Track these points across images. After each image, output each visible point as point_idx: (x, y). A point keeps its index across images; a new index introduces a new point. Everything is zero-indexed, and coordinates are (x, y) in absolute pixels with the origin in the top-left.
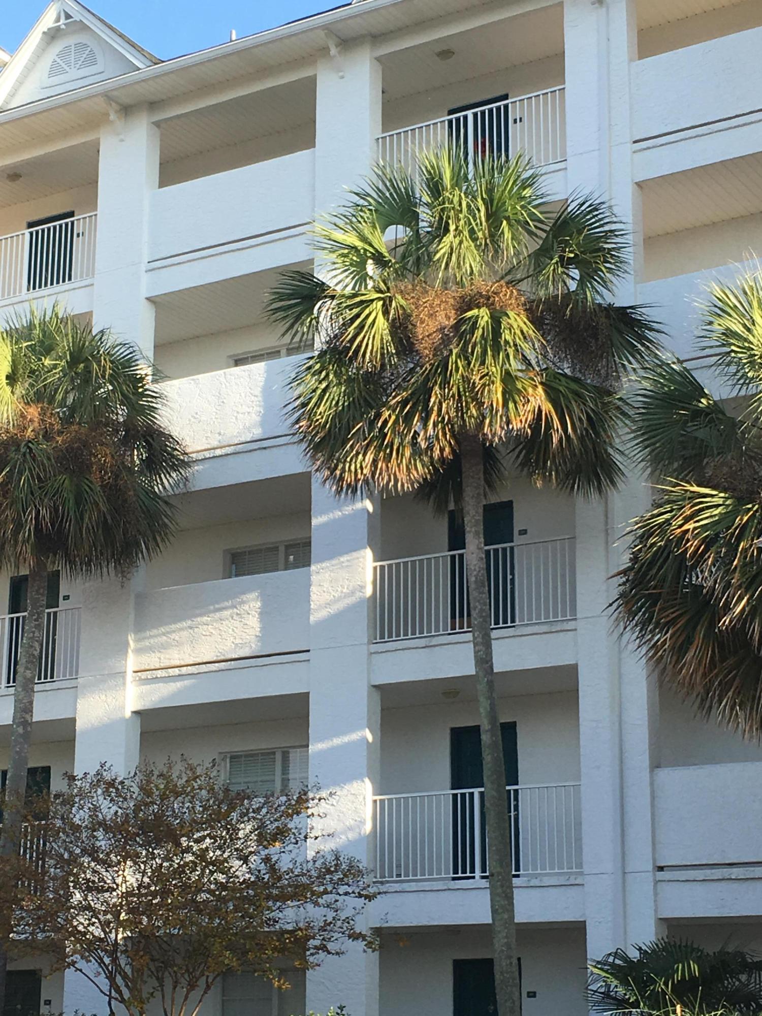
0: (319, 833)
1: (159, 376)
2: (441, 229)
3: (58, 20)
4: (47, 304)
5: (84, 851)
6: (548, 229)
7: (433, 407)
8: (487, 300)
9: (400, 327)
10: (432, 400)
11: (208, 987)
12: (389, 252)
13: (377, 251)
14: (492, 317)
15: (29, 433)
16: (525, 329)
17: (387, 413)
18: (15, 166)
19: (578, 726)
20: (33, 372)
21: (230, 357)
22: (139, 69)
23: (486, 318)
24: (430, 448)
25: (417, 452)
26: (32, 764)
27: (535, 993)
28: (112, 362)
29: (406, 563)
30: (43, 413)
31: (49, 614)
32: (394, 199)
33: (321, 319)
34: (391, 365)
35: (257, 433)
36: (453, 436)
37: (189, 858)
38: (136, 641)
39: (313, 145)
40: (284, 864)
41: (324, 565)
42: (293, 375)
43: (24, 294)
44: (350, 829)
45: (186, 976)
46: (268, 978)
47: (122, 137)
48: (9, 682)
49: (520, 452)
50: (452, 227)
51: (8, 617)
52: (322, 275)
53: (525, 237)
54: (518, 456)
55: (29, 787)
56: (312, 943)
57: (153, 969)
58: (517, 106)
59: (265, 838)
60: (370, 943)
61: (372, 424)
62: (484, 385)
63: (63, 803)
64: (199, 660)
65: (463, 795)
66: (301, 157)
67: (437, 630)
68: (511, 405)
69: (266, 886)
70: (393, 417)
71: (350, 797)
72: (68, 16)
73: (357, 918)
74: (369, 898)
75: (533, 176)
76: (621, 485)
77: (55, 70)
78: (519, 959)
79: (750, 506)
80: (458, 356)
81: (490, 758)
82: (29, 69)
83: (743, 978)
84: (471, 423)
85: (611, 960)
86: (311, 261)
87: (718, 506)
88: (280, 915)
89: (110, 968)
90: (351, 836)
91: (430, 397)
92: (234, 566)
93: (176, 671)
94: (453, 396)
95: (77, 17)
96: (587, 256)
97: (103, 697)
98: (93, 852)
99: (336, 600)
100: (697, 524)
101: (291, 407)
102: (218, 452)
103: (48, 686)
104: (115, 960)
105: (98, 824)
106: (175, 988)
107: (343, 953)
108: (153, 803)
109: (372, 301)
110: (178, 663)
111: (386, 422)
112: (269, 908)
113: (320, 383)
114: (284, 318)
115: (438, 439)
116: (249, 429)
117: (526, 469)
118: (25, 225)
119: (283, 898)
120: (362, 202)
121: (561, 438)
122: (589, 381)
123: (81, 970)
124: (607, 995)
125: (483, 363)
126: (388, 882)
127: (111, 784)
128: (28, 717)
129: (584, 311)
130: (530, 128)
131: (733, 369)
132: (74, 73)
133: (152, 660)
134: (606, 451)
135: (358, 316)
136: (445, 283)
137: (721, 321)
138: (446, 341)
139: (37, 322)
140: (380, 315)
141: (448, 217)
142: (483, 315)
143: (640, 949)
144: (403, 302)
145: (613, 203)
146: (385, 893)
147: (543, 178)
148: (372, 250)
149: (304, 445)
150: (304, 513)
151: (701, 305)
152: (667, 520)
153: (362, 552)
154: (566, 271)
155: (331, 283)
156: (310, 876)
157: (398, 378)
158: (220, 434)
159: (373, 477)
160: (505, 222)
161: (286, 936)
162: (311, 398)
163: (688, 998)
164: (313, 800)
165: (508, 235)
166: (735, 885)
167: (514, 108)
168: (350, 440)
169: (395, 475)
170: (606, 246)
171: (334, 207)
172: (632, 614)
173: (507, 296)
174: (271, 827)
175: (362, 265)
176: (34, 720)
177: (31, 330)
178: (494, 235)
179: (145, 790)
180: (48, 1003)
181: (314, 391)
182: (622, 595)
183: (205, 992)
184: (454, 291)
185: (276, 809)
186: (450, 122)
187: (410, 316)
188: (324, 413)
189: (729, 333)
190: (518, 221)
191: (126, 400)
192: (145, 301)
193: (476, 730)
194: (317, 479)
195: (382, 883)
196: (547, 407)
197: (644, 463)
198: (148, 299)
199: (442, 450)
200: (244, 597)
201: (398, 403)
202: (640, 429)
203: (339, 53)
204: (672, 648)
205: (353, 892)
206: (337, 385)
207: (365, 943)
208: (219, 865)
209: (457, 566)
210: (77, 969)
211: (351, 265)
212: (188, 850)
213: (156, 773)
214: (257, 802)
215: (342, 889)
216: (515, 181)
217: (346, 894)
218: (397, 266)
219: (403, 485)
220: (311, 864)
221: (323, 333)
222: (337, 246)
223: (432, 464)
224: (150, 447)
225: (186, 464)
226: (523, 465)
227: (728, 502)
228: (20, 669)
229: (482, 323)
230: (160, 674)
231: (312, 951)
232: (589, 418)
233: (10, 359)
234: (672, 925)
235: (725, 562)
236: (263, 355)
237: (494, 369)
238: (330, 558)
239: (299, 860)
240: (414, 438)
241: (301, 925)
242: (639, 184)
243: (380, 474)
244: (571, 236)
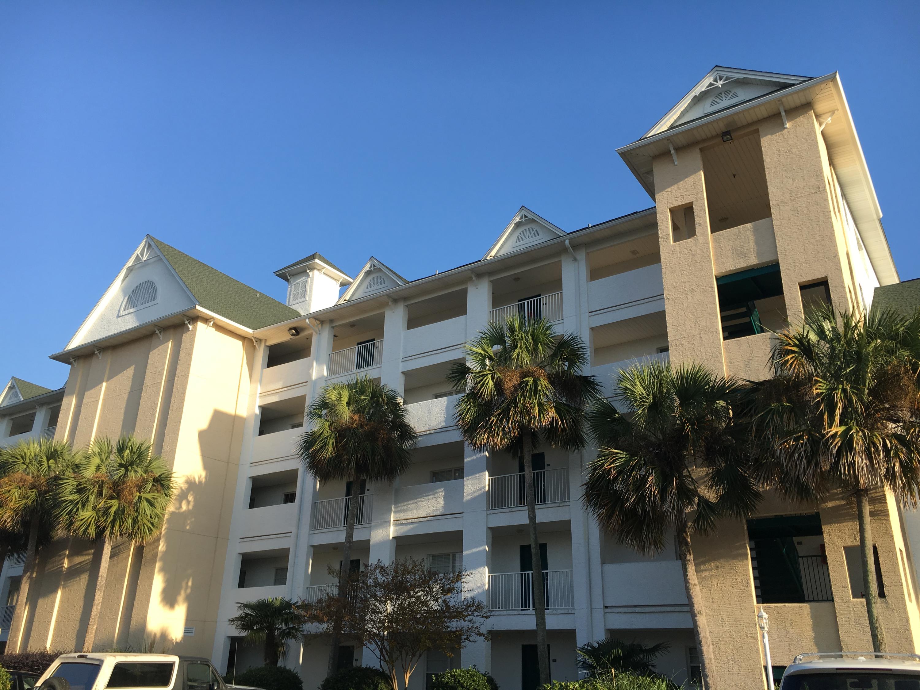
0: (467, 589)
1: (405, 403)
2: (514, 347)
3: (371, 267)
4: (363, 374)
5: (371, 596)
6: (556, 346)
7: (511, 416)
8: (532, 374)
9: (498, 384)
10: (511, 413)
11: (420, 656)
12: (494, 355)
13: (489, 355)
14: (534, 381)
15: (354, 425)
16: (547, 385)
17: (493, 419)
18: (353, 322)
19: (571, 545)
20: (357, 401)
21: (433, 395)
22: (400, 285)
23: (532, 381)
24: (510, 432)
25: (505, 434)
26: (352, 558)
27: (556, 660)
28: (387, 397)
29: (501, 478)
30: (360, 417)
31: (361, 497)
32: (496, 335)
33: (468, 381)
34: (495, 399)
35: (443, 424)
36: (519, 427)
37: (413, 599)
38: (395, 508)
39: (466, 314)
40: (451, 603)
41: (469, 478)
42: (457, 403)
43: (355, 370)
44: (479, 588)
45: (411, 650)
46: (445, 652)
47: (393, 311)
48: (344, 525)
49: (546, 434)
50: (519, 346)
51: (345, 498)
52: (468, 364)
53: (548, 350)
54: (545, 435)
55: (350, 569)
56: (463, 637)
57: (398, 647)
58: (544, 298)
59: (446, 591)
60: (486, 637)
61: (487, 423)
62: (531, 407)
63: (363, 576)
64: (419, 516)
65: (525, 574)
66: (461, 318)
67: (514, 505)
68: (542, 416)
69: (444, 612)
70: (495, 421)
71: (480, 574)
72: (374, 266)
73: (481, 626)
74: (487, 617)
75: (550, 326)
76: (586, 447)
77: (369, 286)
78: (548, 646)
79: (636, 458)
80: (521, 396)
81: (535, 559)
82: (359, 286)
83: (641, 656)
84: (526, 422)
85: (586, 647)
86: (464, 359)
87: (623, 458)
88: (450, 625)
89: (381, 647)
90: (480, 591)
91: (510, 412)
92: (434, 478)
93: (410, 521)
94: (519, 412)
95: (378, 266)
96: (571, 357)
97: (381, 531)
98: (375, 596)
99: (474, 492)
100: (615, 465)
101: (455, 416)
102: (428, 432)
103: (360, 526)
104: (383, 644)
105: (377, 585)
106: (406, 656)
107: (476, 641)
108: (399, 576)
109: (487, 374)
110: (411, 517)
111: (492, 422)
112: (445, 622)
113: (467, 406)
114: (454, 380)
115: (513, 429)
116: (440, 423)
117: (548, 441)
118: (356, 344)
119: (451, 618)
120: (484, 336)
121: (562, 428)
122: (573, 406)
123: (369, 648)
124: (584, 662)
125: (530, 399)
126: (494, 611)
127: (382, 568)
128: (351, 539)
129: (570, 378)
130: (549, 308)
131: (629, 402)
132: (376, 287)
133: (401, 516)
134: (580, 433)
135: (482, 380)
136: (516, 367)
137: (623, 384)
138: (516, 390)
139: (359, 381)
140: (491, 380)
141: (517, 342)
142: (531, 380)
143: (598, 643)
144: (499, 375)
145: (582, 336)
146: (493, 615)
147: (554, 326)
148: (487, 354)
149: (461, 430)
150: (461, 456)
151: (614, 377)
152: (603, 463)
153: (484, 473)
154: (563, 362)
155: (472, 368)
156: (462, 608)
157: (498, 404)
158: (429, 425)
159: (488, 443)
160: (539, 344)
161: (452, 634)
162: (463, 412)
163: (617, 666)
164: (464, 575)
165: (541, 349)
166: (638, 615)
167: (543, 300)
168: (479, 428)
169: (496, 443)
170: (579, 353)
171: (472, 338)
172: (590, 501)
173: (540, 372)
174: (446, 587)
175: (483, 360)
176: (353, 540)
177: (356, 385)
178: (536, 349)
179: (396, 571)
180: (356, 660)
181: (465, 409)
182: (586, 493)
183: (419, 658)
184: (520, 371)
185: (449, 579)
186: (519, 305)
187: (502, 380)
188: (468, 417)
189: (626, 388)
190: (544, 343)
191: (392, 412)
192: (401, 373)
193: (529, 546)
194: (466, 443)
195: (491, 611)
196: (556, 416)
197: (593, 439)
198: (402, 372)
199: (515, 433)
200: (438, 491)
201: (497, 414)
202: (591, 426)
203: (476, 279)
204: (606, 516)
205: (480, 615)
206: (474, 407)
207: (484, 637)
208: (425, 603)
209: (522, 479)
210: (367, 647)
211: (480, 360)
212: (413, 596)
213: (400, 564)
214: (442, 575)
215: (475, 614)
216: (543, 328)
217: (477, 616)
218: (497, 361)
219: (499, 446)
220: (462, 603)
221: (469, 387)
222: (474, 353)
223: (511, 439)
224: (401, 432)
225: (415, 437)
226: (547, 439)
227: (627, 456)
228: (349, 520)
229: (530, 383)
230: (404, 522)
231: (463, 640)
232: (573, 420)
233: (348, 396)
234: (611, 632)
235: (626, 480)
236: (446, 394)
237: (535, 401)
238: (471, 475)
239: (458, 601)
240: (504, 428)
241: (458, 629)
242: (592, 329)
243: (490, 442)
244: (565, 349)
